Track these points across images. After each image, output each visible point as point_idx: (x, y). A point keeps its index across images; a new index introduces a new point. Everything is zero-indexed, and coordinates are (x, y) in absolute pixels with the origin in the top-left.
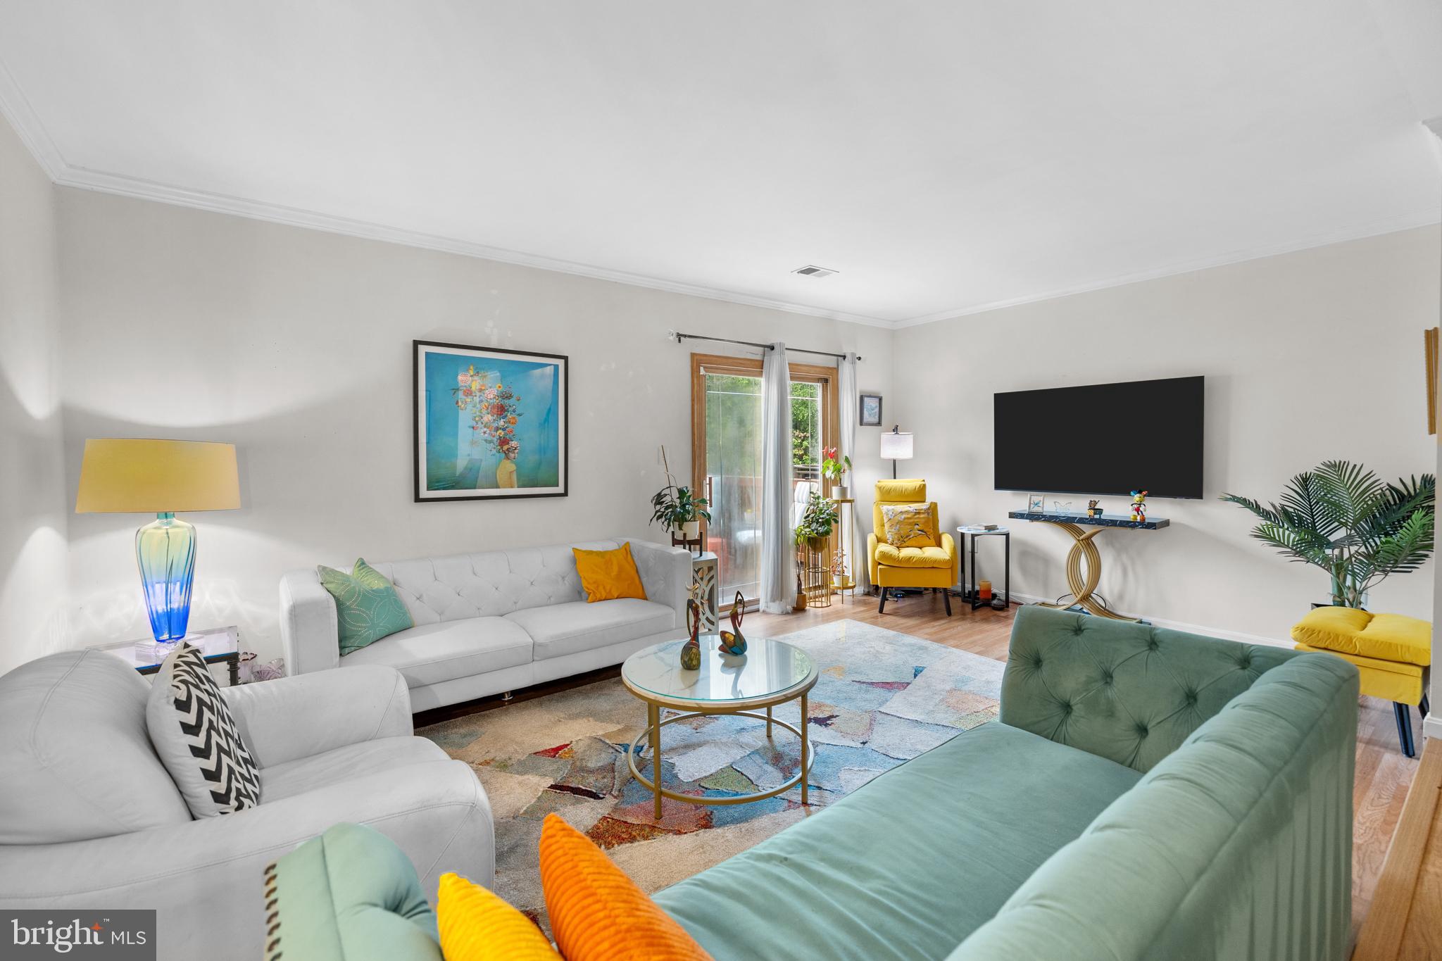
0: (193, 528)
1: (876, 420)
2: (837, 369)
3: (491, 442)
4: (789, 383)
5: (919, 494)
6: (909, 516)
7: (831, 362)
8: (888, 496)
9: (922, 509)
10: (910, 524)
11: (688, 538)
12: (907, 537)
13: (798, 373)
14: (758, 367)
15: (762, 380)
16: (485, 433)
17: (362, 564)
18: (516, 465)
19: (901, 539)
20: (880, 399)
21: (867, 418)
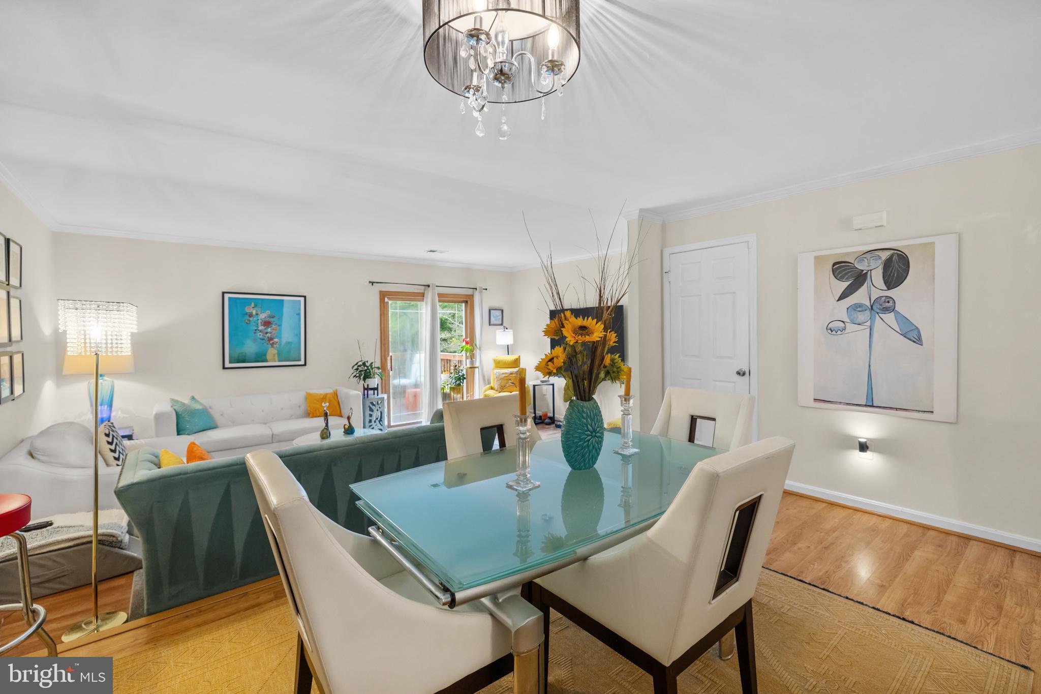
0: (113, 381)
1: (500, 323)
2: (472, 296)
3: (263, 339)
4: (438, 304)
5: (516, 363)
7: (469, 292)
8: (499, 364)
9: (517, 371)
10: (507, 380)
11: (370, 387)
12: (505, 386)
13: (443, 298)
14: (421, 296)
15: (423, 304)
16: (260, 335)
17: (193, 398)
18: (278, 351)
19: (501, 388)
20: (502, 311)
21: (493, 321)
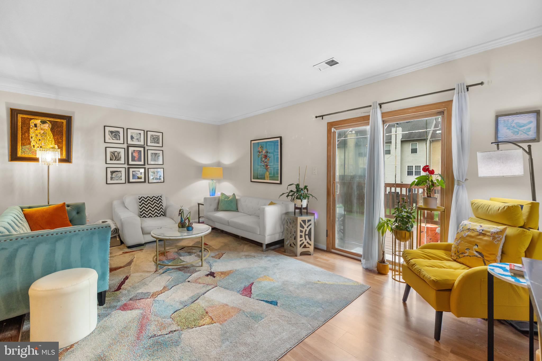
2: (452, 101)
6: (473, 235)
9: (489, 232)
12: (462, 253)
16: (263, 164)
17: (234, 195)
18: (269, 173)
19: (457, 254)
